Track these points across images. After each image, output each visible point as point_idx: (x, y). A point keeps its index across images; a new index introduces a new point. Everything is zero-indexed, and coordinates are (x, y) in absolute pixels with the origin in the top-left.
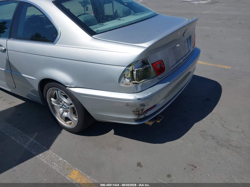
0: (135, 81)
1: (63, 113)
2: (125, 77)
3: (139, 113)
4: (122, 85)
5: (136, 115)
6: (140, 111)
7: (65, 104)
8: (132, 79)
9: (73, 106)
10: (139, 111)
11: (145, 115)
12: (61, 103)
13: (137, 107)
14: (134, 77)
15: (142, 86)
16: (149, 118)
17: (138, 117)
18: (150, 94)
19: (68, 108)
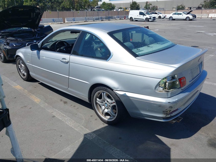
0: (166, 89)
1: (104, 109)
2: (160, 86)
3: (167, 113)
4: (157, 91)
5: (165, 114)
6: (169, 112)
7: (107, 103)
8: (165, 88)
9: (115, 104)
10: (167, 111)
11: (171, 115)
12: (104, 102)
13: (167, 108)
14: (167, 87)
15: (171, 94)
16: (173, 118)
17: (166, 116)
18: (177, 99)
19: (109, 106)
